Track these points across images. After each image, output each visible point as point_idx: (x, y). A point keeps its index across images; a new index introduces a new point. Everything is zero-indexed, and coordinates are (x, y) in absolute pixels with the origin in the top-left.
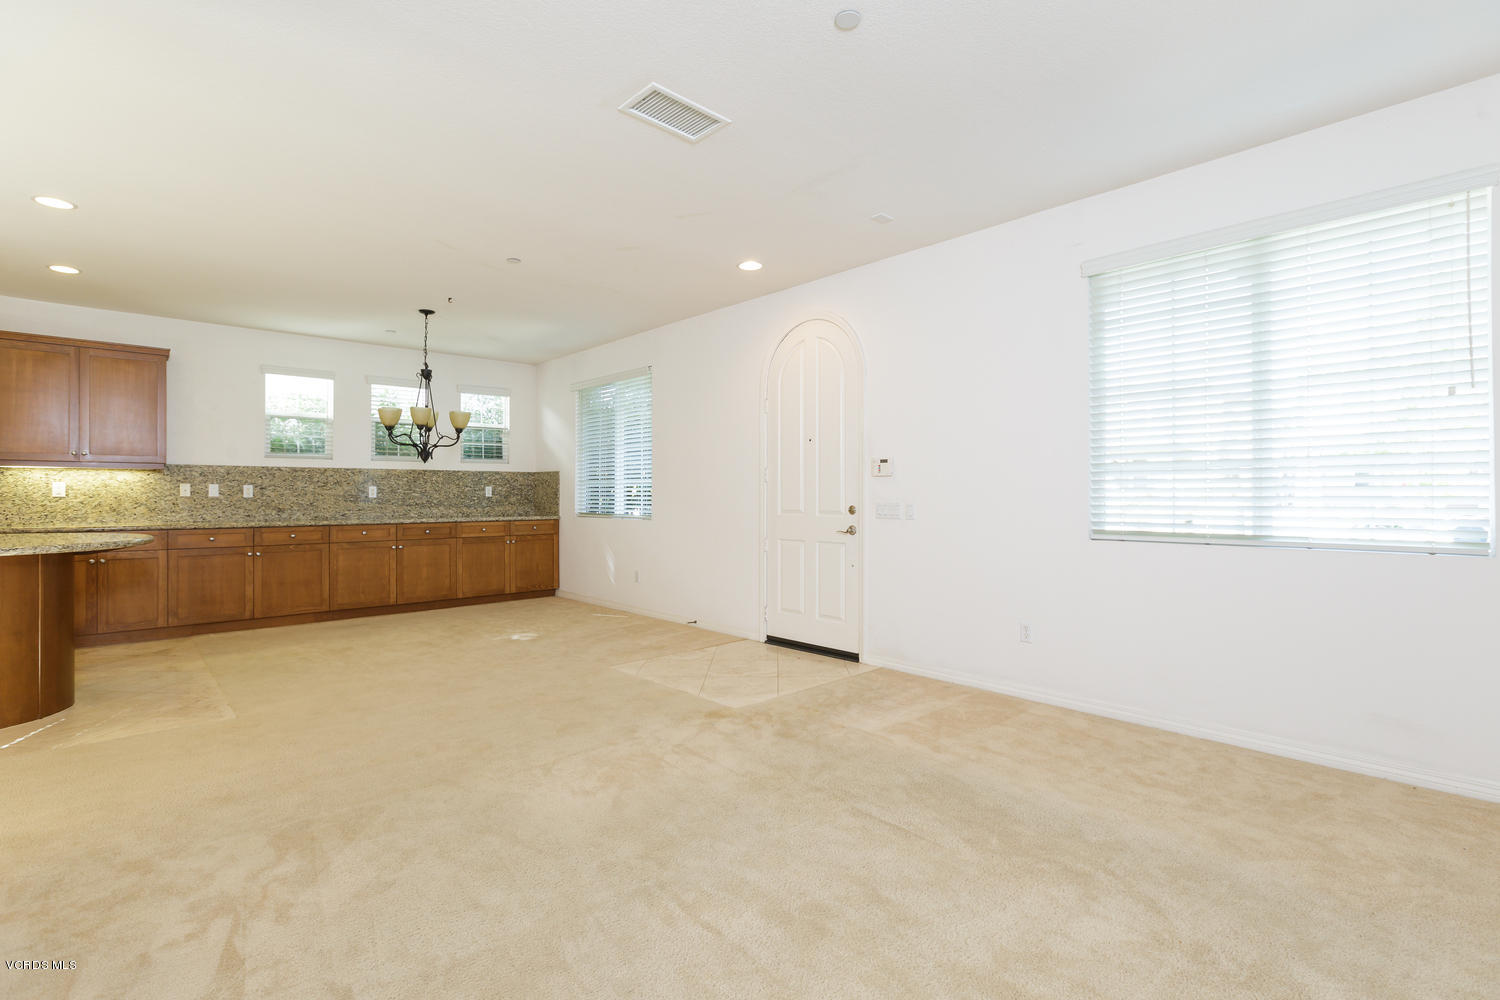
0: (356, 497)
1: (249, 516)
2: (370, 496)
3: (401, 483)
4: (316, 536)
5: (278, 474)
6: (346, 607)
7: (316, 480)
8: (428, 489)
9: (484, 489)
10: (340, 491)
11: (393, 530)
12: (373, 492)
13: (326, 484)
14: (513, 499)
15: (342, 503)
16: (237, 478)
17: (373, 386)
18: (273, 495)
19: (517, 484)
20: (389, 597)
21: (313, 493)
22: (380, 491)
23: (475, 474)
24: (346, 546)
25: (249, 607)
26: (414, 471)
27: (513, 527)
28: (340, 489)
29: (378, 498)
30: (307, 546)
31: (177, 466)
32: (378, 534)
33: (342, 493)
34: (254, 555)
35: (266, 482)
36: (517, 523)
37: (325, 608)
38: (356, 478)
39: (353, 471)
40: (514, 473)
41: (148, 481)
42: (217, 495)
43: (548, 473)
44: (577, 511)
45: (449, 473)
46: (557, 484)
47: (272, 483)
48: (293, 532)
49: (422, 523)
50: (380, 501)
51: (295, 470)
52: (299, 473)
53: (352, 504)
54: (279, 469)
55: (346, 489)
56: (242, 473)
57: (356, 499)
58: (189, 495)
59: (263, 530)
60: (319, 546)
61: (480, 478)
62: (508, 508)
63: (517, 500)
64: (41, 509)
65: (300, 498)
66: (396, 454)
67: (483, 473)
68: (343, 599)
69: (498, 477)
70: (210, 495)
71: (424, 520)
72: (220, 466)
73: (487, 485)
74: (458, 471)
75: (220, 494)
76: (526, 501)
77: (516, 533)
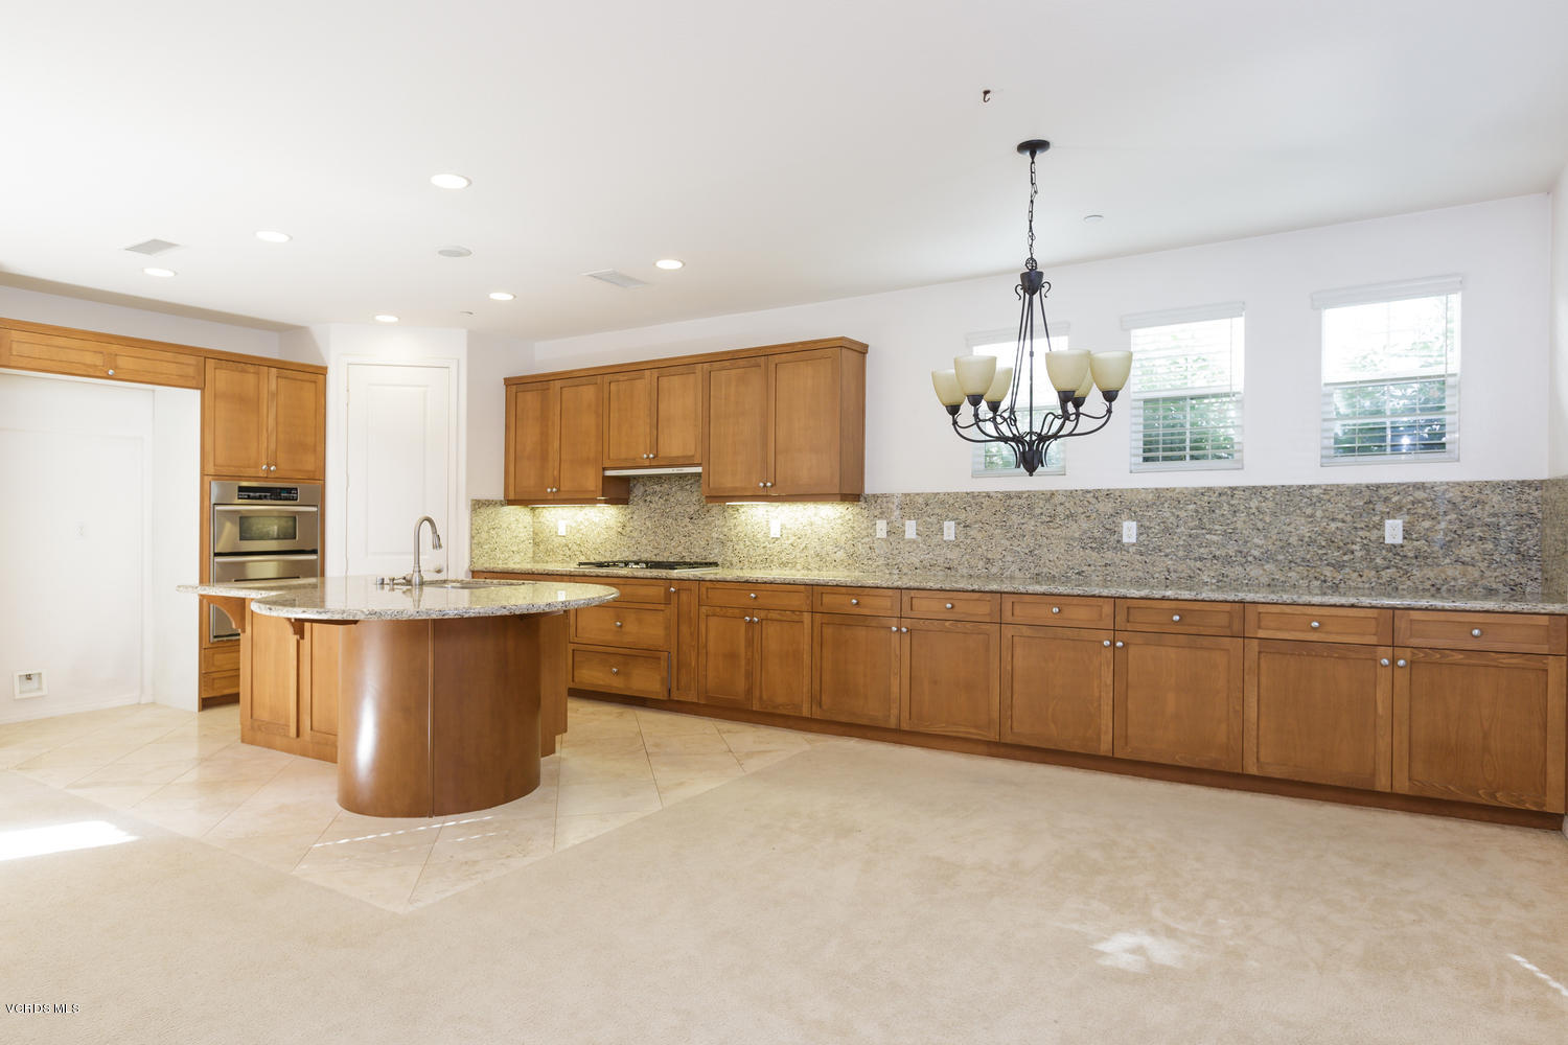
0: (1107, 538)
1: (949, 569)
2: (1125, 540)
3: (1182, 514)
4: (982, 609)
5: (986, 502)
6: (1026, 742)
7: (1038, 511)
8: (1239, 525)
9: (1380, 526)
10: (1074, 530)
11: (1107, 609)
12: (1129, 531)
13: (1053, 517)
14: (1466, 552)
15: (1078, 553)
16: (937, 511)
18: (979, 536)
19: (1480, 513)
20: (1099, 739)
21: (1034, 534)
22: (1143, 530)
23: (1356, 490)
24: (1026, 631)
26: (1209, 489)
27: (1402, 624)
28: (1075, 526)
29: (1139, 543)
30: (969, 625)
31: (874, 495)
32: (1080, 614)
33: (1077, 535)
34: (899, 631)
35: (971, 517)
37: (993, 736)
38: (1101, 507)
39: (1096, 494)
40: (1471, 486)
41: (847, 518)
42: (914, 536)
45: (1288, 492)
47: (979, 517)
49: (1163, 599)
50: (1142, 549)
51: (1008, 496)
52: (1014, 500)
53: (1095, 554)
54: (988, 496)
55: (1085, 526)
56: (942, 503)
57: (1099, 545)
58: (884, 535)
60: (984, 626)
61: (1374, 500)
62: (1450, 572)
63: (1484, 553)
64: (762, 551)
65: (1016, 542)
66: (1182, 458)
67: (1378, 487)
68: (1023, 728)
69: (1420, 495)
70: (907, 536)
71: (1169, 593)
72: (918, 494)
73: (1389, 515)
74: (1311, 487)
75: (917, 534)
76: (1513, 557)
77: (1415, 642)
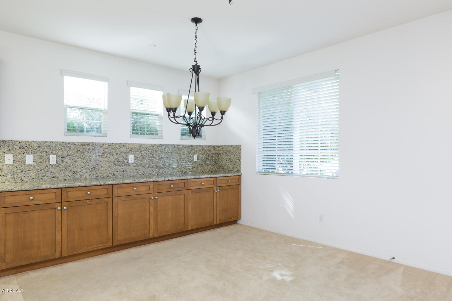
0: (124, 162)
1: (53, 177)
2: (130, 162)
3: (148, 153)
4: (104, 192)
5: (73, 147)
6: (123, 242)
7: (97, 151)
8: (163, 156)
9: (193, 157)
10: (112, 158)
11: (152, 186)
12: (131, 159)
13: (103, 153)
14: (208, 162)
15: (113, 167)
16: (45, 150)
17: (131, 88)
18: (69, 162)
19: (210, 153)
20: (149, 232)
21: (96, 160)
22: (136, 158)
23: (189, 147)
24: (123, 198)
25: (58, 249)
26: (155, 145)
27: (218, 181)
28: (112, 157)
29: (135, 163)
30: (98, 200)
31: (3, 141)
32: (143, 189)
33: (113, 160)
34: (62, 208)
35: (65, 153)
36: (220, 178)
37: (110, 244)
38: (121, 150)
39: (120, 145)
40: (208, 146)
42: (32, 163)
43: (231, 146)
44: (257, 171)
45: (174, 146)
46: (240, 153)
47: (69, 153)
48: (89, 190)
49: (169, 180)
50: (136, 165)
51: (84, 144)
52: (86, 146)
53: (119, 167)
54: (74, 144)
55: (116, 157)
56: (49, 146)
57: (121, 164)
58: (11, 162)
59: (68, 190)
60: (105, 200)
61: (191, 149)
63: (211, 163)
65: (87, 164)
66: (144, 134)
67: (193, 146)
68: (121, 237)
69: (200, 148)
70: (27, 163)
71: (170, 178)
72: (33, 142)
73: (194, 153)
74: (179, 145)
75: (34, 161)
76: (215, 163)
77: (220, 185)
